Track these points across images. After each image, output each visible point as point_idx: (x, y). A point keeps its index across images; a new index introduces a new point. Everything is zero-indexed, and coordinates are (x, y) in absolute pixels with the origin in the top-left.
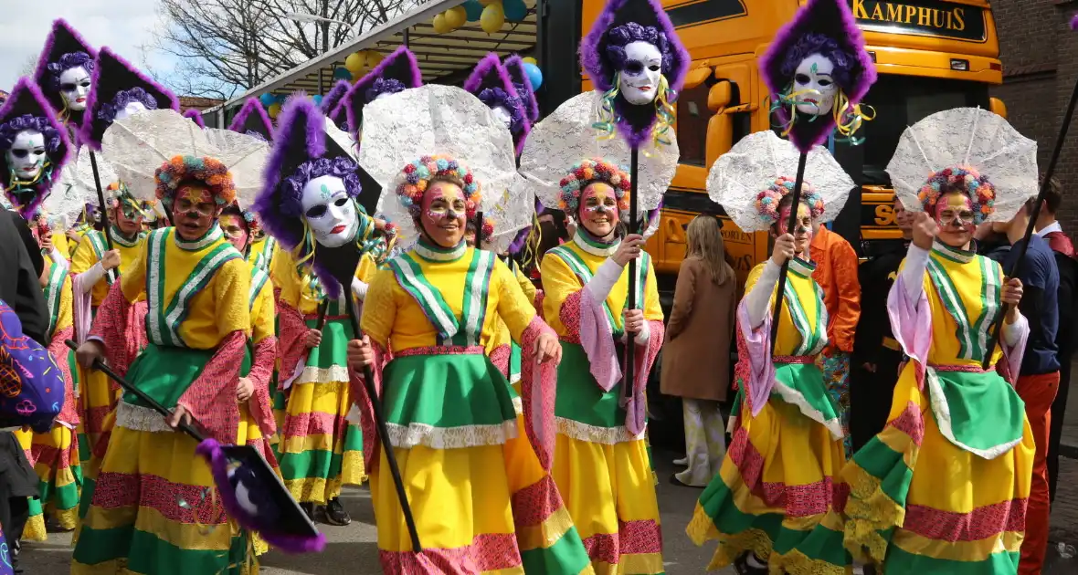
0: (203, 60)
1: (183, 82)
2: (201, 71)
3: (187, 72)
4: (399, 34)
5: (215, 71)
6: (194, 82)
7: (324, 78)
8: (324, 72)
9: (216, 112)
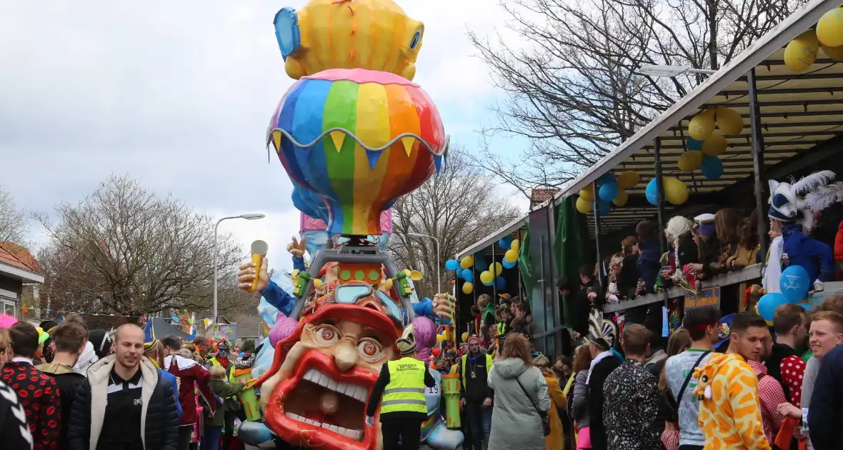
0: (557, 142)
1: (538, 172)
2: (554, 156)
3: (541, 159)
4: (744, 78)
5: (571, 153)
6: (549, 169)
7: (662, 151)
8: (663, 143)
9: (547, 208)
